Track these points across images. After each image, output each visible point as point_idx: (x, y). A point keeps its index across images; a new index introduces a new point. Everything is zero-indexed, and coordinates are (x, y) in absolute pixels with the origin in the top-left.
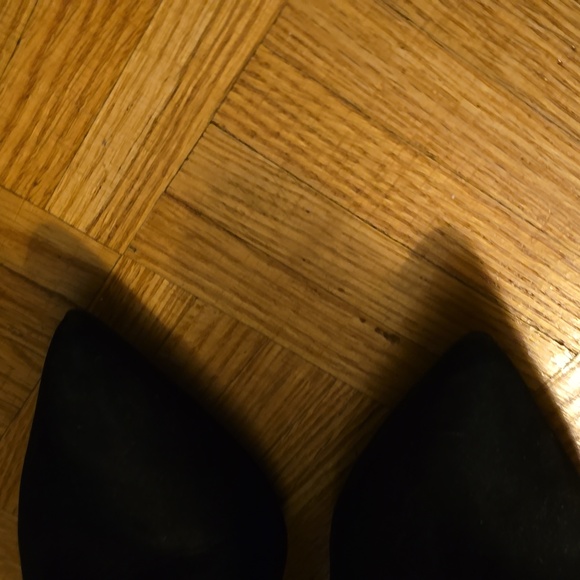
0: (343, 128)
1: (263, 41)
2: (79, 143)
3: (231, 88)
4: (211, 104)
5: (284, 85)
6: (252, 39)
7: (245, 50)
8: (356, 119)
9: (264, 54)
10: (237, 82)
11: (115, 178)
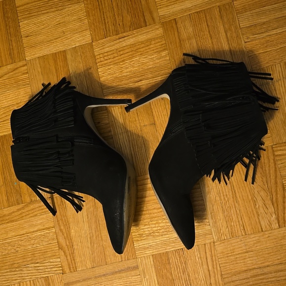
0: (204, 26)
1: (204, 10)
2: (171, 5)
3: (196, 12)
4: (192, 12)
5: (202, 16)
6: (203, 9)
7: (201, 9)
8: (207, 26)
9: (203, 11)
10: (197, 12)
11: (171, 12)
